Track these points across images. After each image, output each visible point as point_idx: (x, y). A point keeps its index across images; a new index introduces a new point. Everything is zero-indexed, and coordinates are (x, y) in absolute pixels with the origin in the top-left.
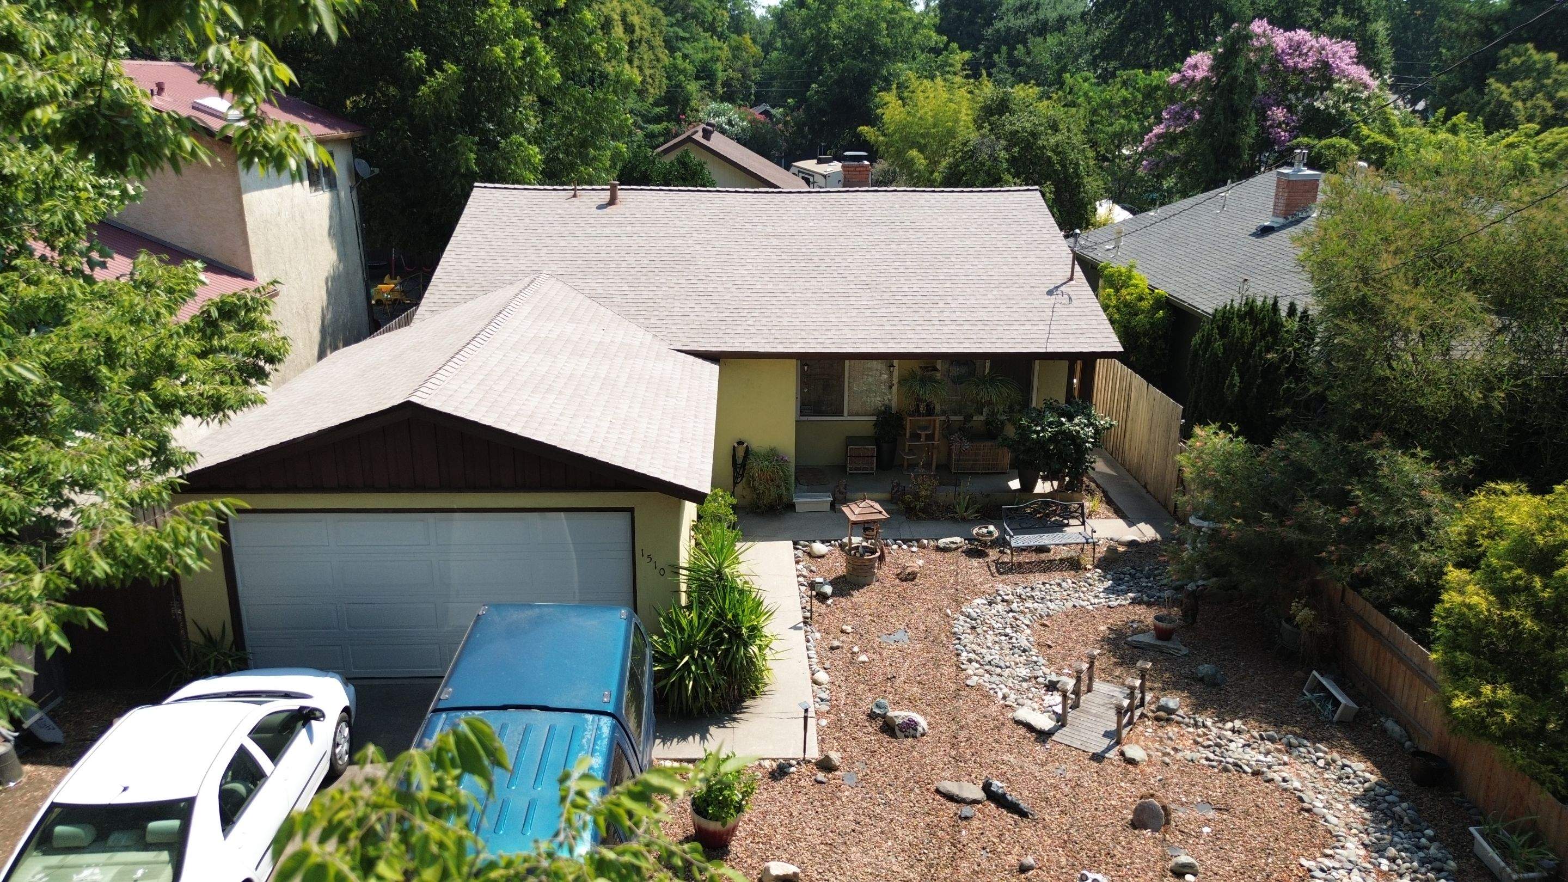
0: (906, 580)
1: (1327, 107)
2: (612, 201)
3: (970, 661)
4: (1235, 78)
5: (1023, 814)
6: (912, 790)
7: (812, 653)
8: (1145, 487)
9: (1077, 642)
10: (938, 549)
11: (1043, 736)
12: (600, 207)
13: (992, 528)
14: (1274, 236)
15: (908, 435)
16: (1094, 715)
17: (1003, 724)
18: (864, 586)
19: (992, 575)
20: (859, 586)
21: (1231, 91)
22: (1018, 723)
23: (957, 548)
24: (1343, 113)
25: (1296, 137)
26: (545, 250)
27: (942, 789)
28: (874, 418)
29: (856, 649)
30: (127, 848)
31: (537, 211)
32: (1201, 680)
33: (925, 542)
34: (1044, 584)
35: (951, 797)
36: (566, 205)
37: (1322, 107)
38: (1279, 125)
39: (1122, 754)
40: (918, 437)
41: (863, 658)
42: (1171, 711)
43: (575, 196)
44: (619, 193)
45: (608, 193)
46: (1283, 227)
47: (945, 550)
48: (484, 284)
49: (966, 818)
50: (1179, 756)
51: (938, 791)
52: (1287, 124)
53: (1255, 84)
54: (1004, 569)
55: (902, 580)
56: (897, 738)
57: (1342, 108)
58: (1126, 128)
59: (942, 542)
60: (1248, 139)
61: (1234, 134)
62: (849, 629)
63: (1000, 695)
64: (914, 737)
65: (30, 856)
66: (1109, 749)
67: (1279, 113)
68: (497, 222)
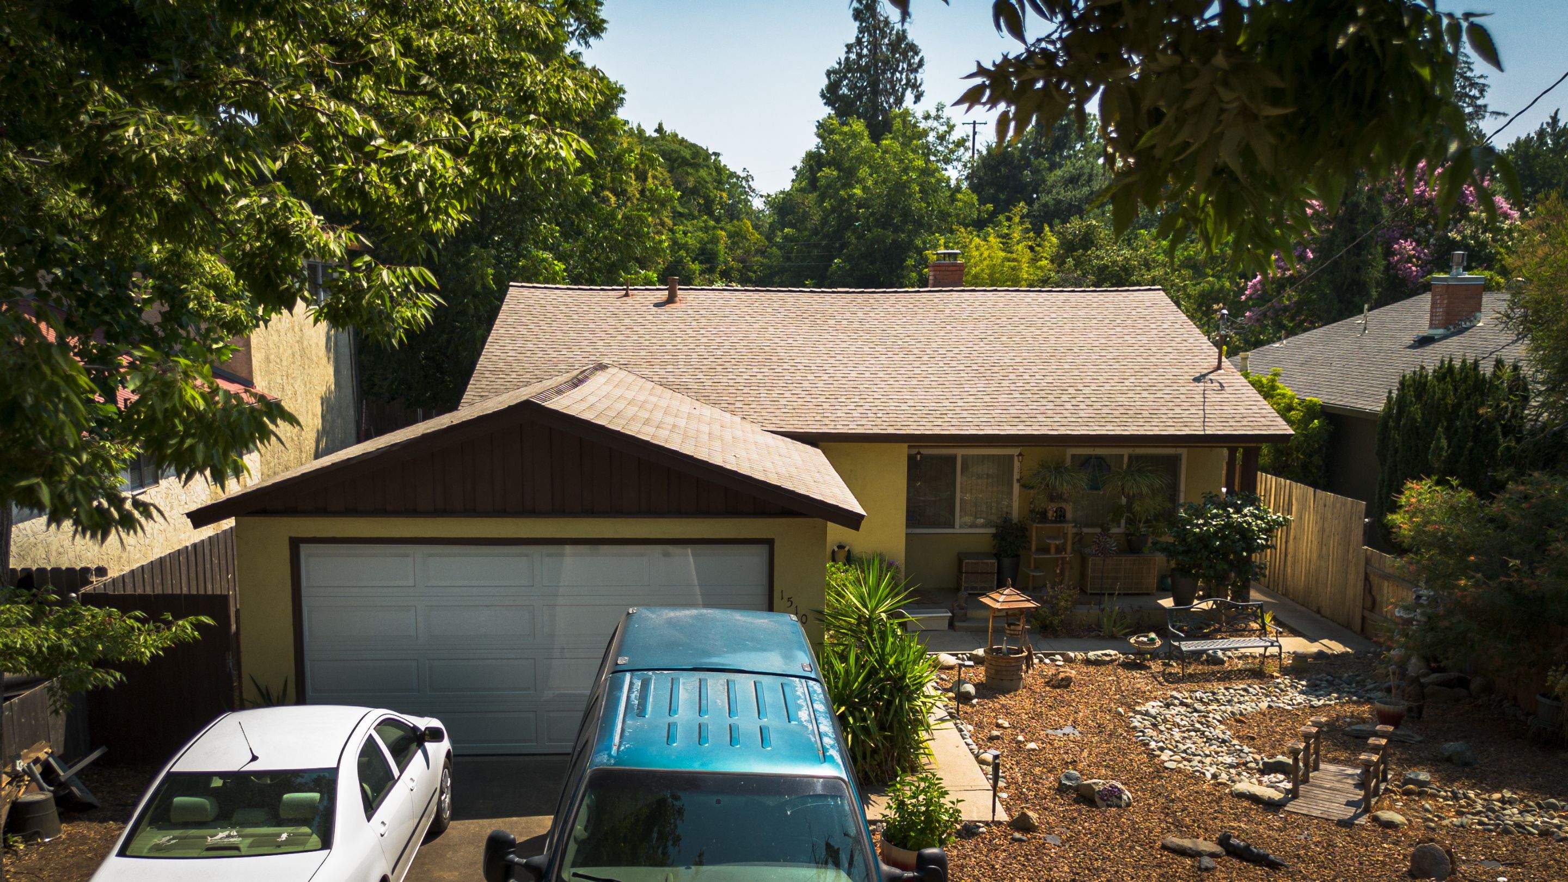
0: (1059, 687)
1: (1464, 237)
2: (671, 300)
3: (1162, 749)
4: (1356, 205)
5: (1274, 866)
6: (1132, 848)
7: (970, 741)
8: (1318, 612)
9: (1284, 734)
10: (1088, 662)
11: (1272, 806)
12: (656, 305)
13: (1153, 635)
14: (1436, 345)
15: (1033, 548)
16: (1329, 789)
17: (1221, 798)
18: (1008, 692)
19: (1160, 683)
20: (1005, 692)
21: (1352, 221)
22: (1241, 796)
23: (1112, 661)
24: (1484, 244)
25: (1430, 272)
26: (601, 343)
27: (1169, 845)
28: (993, 530)
29: (1021, 738)
30: (256, 825)
31: (586, 308)
32: (1449, 760)
33: (1072, 654)
34: (1227, 689)
35: (1182, 852)
36: (618, 303)
37: (1459, 238)
38: (1409, 260)
39: (1376, 819)
40: (1046, 550)
41: (1032, 745)
42: (1423, 784)
43: (627, 295)
44: (679, 292)
45: (667, 292)
46: (1445, 337)
47: (1097, 663)
48: (537, 372)
49: (1207, 869)
50: (1445, 822)
51: (1164, 847)
52: (1418, 258)
53: (1380, 213)
54: (1172, 679)
55: (1054, 687)
56: (1097, 807)
57: (1482, 237)
58: (1217, 286)
59: (1092, 655)
60: (1376, 273)
61: (1358, 269)
62: (1006, 724)
63: (1209, 776)
64: (1119, 807)
65: (144, 830)
66: (1356, 816)
67: (1408, 246)
68: (542, 318)
